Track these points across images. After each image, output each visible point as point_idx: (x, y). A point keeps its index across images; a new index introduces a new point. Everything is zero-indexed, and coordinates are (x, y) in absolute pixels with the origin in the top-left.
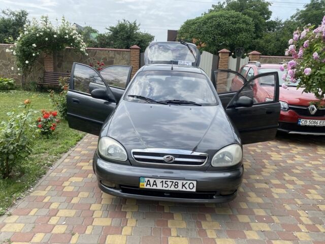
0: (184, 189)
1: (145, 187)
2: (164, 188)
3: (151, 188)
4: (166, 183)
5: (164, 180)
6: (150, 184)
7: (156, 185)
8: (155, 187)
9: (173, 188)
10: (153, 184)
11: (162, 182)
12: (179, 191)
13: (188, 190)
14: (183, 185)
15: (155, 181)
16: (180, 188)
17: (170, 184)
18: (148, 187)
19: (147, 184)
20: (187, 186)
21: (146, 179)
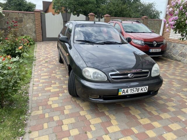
0: (142, 92)
1: (121, 94)
2: (132, 93)
3: (125, 94)
4: (133, 90)
5: (132, 88)
6: (124, 92)
7: (128, 92)
8: (127, 93)
9: (136, 92)
10: (126, 92)
11: (131, 89)
12: (139, 93)
13: (144, 91)
14: (142, 90)
15: (127, 90)
16: (140, 92)
17: (135, 90)
18: (123, 94)
19: (123, 92)
20: (143, 90)
21: (123, 90)
